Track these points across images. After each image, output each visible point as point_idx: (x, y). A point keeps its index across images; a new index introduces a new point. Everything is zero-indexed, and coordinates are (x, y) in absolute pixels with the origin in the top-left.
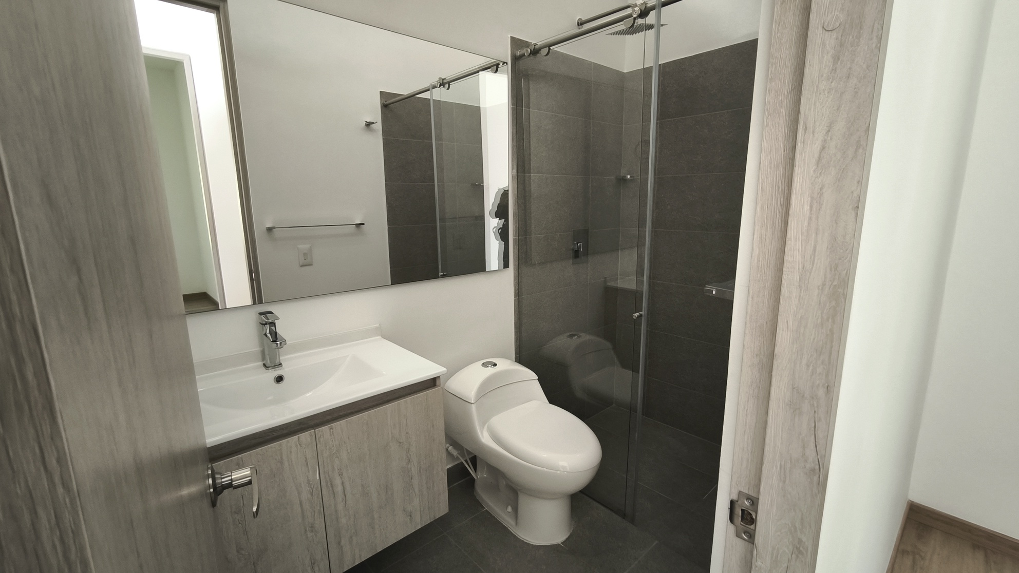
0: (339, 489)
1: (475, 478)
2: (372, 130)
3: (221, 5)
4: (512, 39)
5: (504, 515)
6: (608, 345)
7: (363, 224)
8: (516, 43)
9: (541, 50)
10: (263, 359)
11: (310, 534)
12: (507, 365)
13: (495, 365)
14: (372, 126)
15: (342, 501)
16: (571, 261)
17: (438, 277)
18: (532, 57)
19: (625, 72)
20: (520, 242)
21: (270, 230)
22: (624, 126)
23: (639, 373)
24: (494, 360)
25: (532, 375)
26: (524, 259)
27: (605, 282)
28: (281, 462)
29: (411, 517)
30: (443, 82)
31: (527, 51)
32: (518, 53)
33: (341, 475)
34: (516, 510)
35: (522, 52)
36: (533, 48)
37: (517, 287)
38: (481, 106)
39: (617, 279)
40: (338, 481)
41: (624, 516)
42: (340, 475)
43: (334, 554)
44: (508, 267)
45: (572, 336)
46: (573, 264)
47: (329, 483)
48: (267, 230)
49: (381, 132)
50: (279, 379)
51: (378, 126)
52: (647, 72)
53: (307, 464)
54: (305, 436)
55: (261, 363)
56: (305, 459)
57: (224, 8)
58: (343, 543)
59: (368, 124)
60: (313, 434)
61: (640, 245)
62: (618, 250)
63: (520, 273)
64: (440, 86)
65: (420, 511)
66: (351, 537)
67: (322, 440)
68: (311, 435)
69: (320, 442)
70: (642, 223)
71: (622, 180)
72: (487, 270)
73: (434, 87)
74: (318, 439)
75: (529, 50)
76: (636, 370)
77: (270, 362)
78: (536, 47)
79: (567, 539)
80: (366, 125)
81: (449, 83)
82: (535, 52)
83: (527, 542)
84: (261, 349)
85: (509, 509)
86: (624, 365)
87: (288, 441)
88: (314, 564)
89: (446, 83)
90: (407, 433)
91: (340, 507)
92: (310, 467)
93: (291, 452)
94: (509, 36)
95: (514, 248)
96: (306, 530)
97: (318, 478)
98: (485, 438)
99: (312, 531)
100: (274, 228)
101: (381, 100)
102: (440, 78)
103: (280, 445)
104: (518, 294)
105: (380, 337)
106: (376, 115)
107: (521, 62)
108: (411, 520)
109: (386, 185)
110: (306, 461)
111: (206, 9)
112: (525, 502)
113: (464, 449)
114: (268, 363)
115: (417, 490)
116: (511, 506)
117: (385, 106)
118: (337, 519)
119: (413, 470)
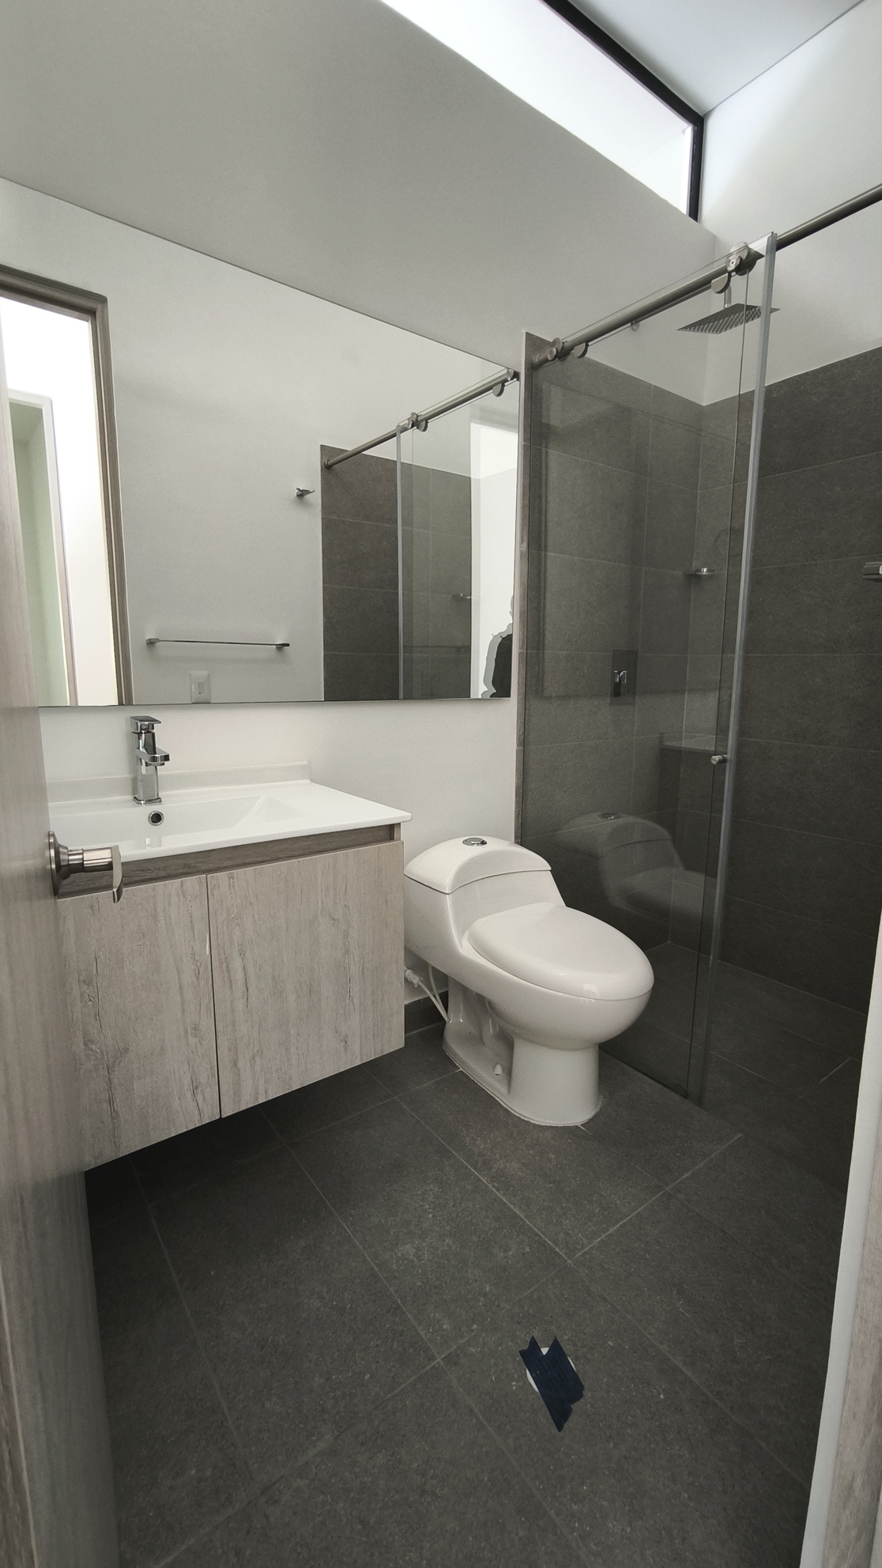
0: (239, 976)
1: (446, 1019)
2: (307, 505)
3: (99, 307)
4: (528, 334)
5: (489, 1078)
6: (663, 832)
7: (288, 645)
8: (533, 343)
9: (573, 349)
10: (135, 790)
11: (192, 1040)
12: (503, 846)
13: (483, 843)
14: (308, 497)
15: (243, 997)
16: (608, 700)
17: (398, 699)
18: (557, 362)
19: (705, 402)
20: (528, 658)
21: (151, 643)
22: (699, 492)
23: (716, 877)
24: (484, 839)
25: (543, 864)
26: (534, 689)
27: (661, 739)
28: (155, 917)
29: (346, 1043)
30: (417, 420)
31: (551, 352)
32: (537, 359)
33: (242, 954)
34: (509, 1073)
35: (542, 357)
36: (561, 346)
37: (522, 731)
38: (472, 477)
39: (681, 739)
40: (237, 964)
41: (685, 1095)
42: (240, 954)
43: (226, 1077)
44: (509, 696)
45: (605, 816)
46: (611, 704)
47: (224, 965)
48: (147, 643)
49: (320, 508)
50: (157, 818)
51: (316, 498)
52: (743, 402)
53: (193, 928)
54: (192, 882)
55: (130, 797)
56: (189, 918)
57: (102, 311)
58: (240, 1065)
59: (302, 494)
60: (204, 881)
61: (723, 686)
62: (683, 692)
63: (527, 708)
64: (413, 426)
65: (361, 1037)
66: (254, 1058)
67: (216, 893)
68: (200, 883)
69: (213, 895)
70: (727, 645)
71: (694, 578)
72: (472, 697)
73: (404, 429)
74: (211, 890)
75: (555, 350)
76: (710, 872)
77: (144, 792)
78: (566, 345)
79: (591, 1120)
80: (298, 496)
81: (426, 420)
82: (564, 353)
83: (526, 1119)
84: (132, 776)
85: (499, 1070)
86: (690, 865)
87: (166, 885)
88: (197, 1088)
89: (422, 420)
90: (346, 906)
91: (240, 1005)
92: (196, 933)
93: (170, 904)
94: (524, 332)
95: (519, 668)
96: (187, 1032)
97: (208, 953)
98: (465, 948)
99: (196, 1037)
100: (158, 640)
101: (322, 458)
102: (413, 414)
103: (154, 889)
104: (524, 742)
105: (308, 781)
106: (313, 481)
107: (542, 372)
108: (346, 1049)
109: (324, 589)
110: (191, 922)
111: (77, 313)
112: (526, 1056)
113: (430, 970)
114: (141, 795)
115: (356, 1001)
116: (502, 1066)
117: (327, 468)
118: (234, 1023)
119: (352, 967)
